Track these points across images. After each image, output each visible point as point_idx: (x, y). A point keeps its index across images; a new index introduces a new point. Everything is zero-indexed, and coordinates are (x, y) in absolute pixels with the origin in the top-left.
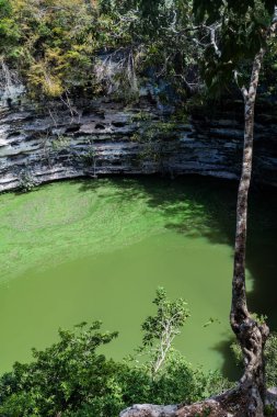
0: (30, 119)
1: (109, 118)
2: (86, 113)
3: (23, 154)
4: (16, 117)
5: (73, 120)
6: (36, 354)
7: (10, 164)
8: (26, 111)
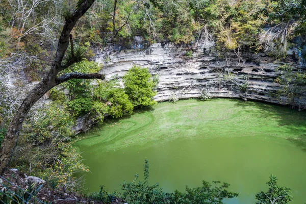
0: (214, 61)
1: (263, 66)
2: (248, 61)
3: (206, 80)
4: (206, 59)
5: (239, 64)
6: (187, 190)
7: (198, 83)
8: (213, 56)
